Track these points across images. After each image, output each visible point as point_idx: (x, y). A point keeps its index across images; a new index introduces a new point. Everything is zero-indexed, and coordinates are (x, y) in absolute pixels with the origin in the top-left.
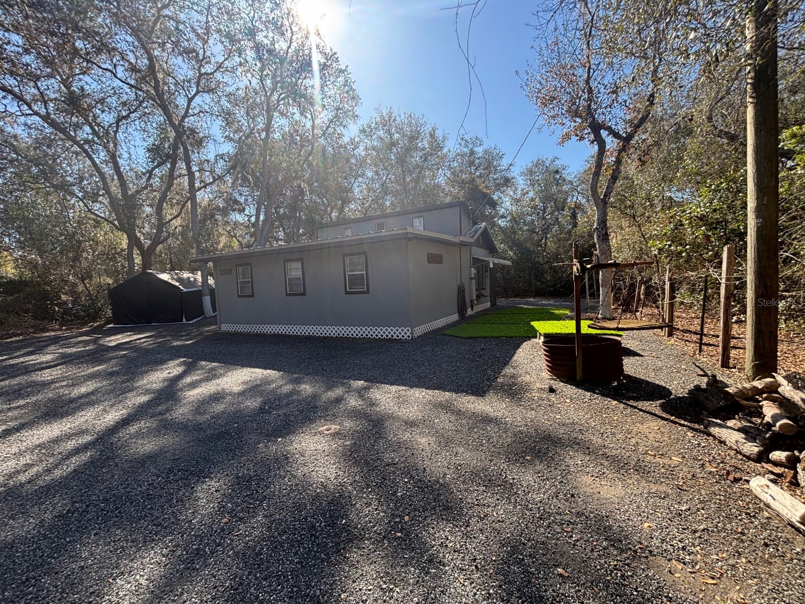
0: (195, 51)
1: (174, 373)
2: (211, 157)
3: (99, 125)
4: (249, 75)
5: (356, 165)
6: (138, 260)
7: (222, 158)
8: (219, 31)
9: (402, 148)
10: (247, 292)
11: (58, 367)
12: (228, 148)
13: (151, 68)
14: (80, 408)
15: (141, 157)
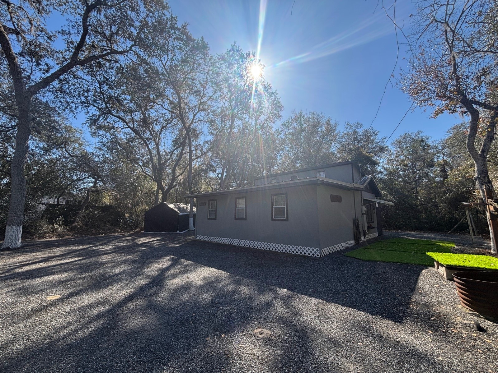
0: (199, 91)
1: (165, 266)
2: (202, 143)
3: (154, 131)
4: (224, 100)
5: (279, 144)
6: (160, 197)
7: (207, 143)
8: (211, 81)
9: (308, 132)
10: (213, 216)
11: (112, 254)
12: (210, 138)
13: (179, 103)
14: (111, 284)
15: (169, 145)
